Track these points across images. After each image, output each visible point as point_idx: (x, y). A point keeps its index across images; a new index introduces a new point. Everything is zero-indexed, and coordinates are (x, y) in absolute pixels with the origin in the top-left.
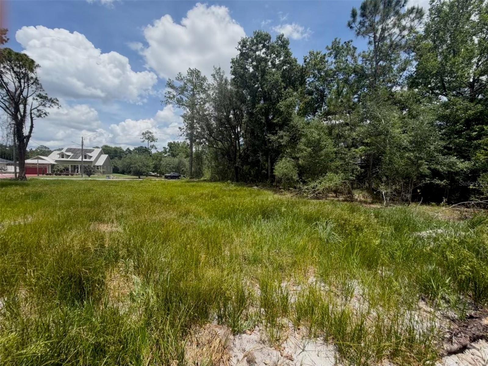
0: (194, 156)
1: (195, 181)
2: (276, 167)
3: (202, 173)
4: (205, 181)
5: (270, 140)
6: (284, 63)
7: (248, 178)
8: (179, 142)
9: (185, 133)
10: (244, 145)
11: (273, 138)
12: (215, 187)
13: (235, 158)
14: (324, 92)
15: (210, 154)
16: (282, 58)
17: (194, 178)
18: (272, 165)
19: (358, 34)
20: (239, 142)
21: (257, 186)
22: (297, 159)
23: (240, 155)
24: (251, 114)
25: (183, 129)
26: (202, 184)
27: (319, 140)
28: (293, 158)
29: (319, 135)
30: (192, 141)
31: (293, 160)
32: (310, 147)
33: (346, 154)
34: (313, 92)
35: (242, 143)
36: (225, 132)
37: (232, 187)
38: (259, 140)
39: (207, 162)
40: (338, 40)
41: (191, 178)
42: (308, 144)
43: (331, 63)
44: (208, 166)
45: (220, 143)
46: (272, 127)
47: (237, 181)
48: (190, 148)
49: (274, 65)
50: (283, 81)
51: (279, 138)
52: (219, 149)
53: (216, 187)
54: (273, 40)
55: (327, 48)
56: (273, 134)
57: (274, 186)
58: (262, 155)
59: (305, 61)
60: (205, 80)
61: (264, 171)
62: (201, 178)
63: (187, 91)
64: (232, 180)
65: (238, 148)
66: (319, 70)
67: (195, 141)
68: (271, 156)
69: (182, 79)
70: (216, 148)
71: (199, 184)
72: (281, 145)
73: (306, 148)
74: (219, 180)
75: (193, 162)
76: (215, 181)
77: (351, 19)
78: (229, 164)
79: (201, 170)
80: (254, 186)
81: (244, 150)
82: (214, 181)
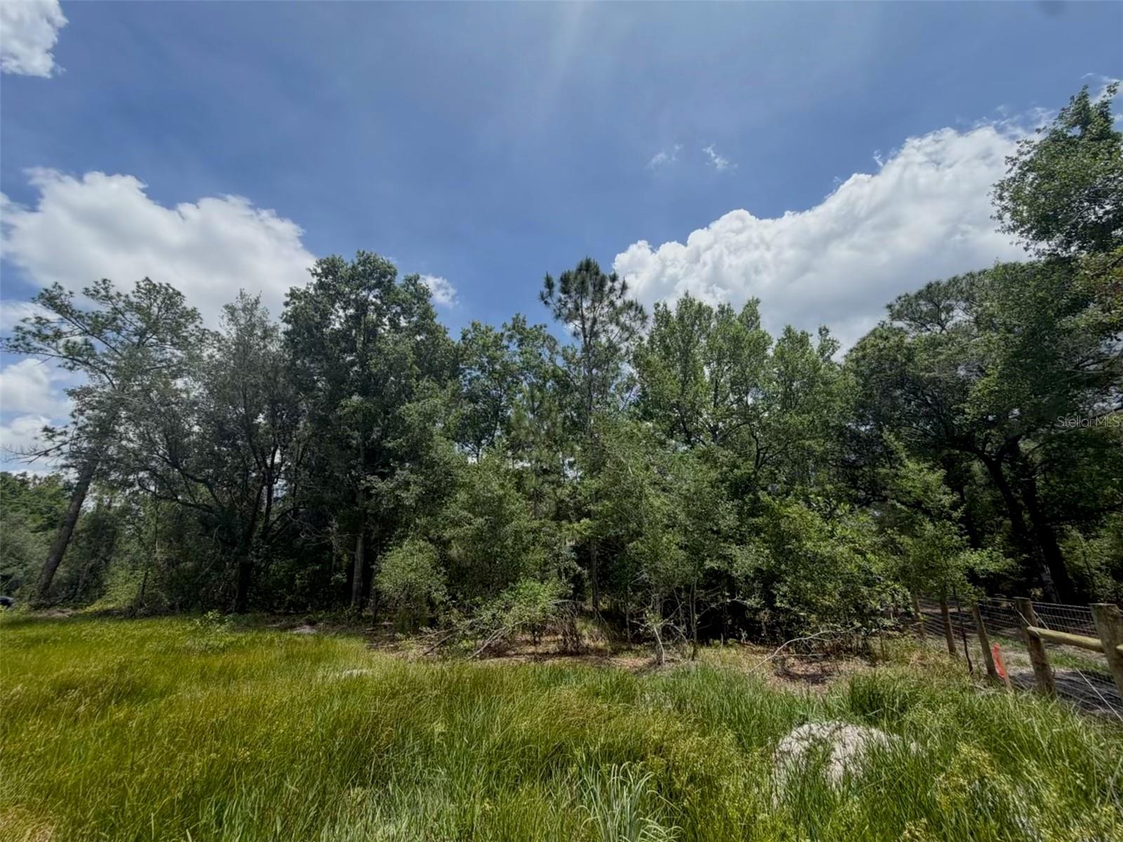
0: (79, 526)
1: (53, 621)
2: (385, 566)
3: (99, 585)
4: (106, 614)
5: (373, 491)
6: (418, 329)
7: (281, 598)
8: (30, 475)
9: (66, 448)
10: (284, 499)
11: (381, 485)
12: (143, 641)
13: (248, 535)
14: (501, 402)
15: (153, 522)
16: (415, 319)
17: (52, 605)
18: (370, 558)
19: (558, 316)
20: (270, 492)
21: (312, 623)
22: (444, 544)
23: (267, 528)
24: (321, 422)
25: (65, 433)
26: (87, 628)
27: (501, 499)
28: (431, 541)
29: (502, 486)
30: (87, 475)
31: (431, 547)
32: (482, 515)
33: (553, 535)
34: (478, 397)
35: (278, 494)
36: (229, 459)
37: (221, 633)
38: (334, 490)
39: (133, 546)
40: (521, 317)
41: (37, 608)
42: (474, 505)
43: (513, 354)
44: (133, 561)
45: (203, 489)
46: (377, 460)
47: (242, 610)
48: (72, 498)
49: (395, 326)
50: (415, 363)
51: (398, 487)
52: (197, 506)
53: (150, 637)
54: (399, 281)
55: (504, 325)
56: (383, 477)
57: (367, 620)
58: (338, 530)
59: (464, 338)
60: (193, 317)
61: (339, 576)
62: (92, 601)
63: (118, 330)
64: (224, 609)
65: (264, 509)
66: (492, 360)
67: (105, 474)
68: (369, 532)
69: (109, 298)
70: (184, 503)
71: (71, 630)
72: (403, 506)
73: (470, 515)
74: (171, 611)
75: (70, 546)
76: (155, 612)
77: (546, 290)
78: (223, 553)
79: (96, 576)
80: (301, 625)
81: (283, 515)
82: (146, 616)
